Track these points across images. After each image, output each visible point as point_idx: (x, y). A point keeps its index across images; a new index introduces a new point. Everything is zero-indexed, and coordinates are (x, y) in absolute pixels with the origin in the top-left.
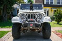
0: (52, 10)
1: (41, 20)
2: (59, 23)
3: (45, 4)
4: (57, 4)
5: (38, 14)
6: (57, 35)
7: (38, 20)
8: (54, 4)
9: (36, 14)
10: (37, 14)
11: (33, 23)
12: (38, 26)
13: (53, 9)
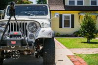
0: (80, 17)
1: (34, 34)
2: (91, 41)
3: (68, 5)
4: (90, 5)
5: (30, 24)
6: (73, 62)
7: (29, 33)
8: (84, 5)
9: (26, 24)
10: (28, 22)
11: (18, 39)
12: (26, 45)
13: (83, 15)
